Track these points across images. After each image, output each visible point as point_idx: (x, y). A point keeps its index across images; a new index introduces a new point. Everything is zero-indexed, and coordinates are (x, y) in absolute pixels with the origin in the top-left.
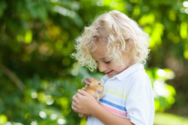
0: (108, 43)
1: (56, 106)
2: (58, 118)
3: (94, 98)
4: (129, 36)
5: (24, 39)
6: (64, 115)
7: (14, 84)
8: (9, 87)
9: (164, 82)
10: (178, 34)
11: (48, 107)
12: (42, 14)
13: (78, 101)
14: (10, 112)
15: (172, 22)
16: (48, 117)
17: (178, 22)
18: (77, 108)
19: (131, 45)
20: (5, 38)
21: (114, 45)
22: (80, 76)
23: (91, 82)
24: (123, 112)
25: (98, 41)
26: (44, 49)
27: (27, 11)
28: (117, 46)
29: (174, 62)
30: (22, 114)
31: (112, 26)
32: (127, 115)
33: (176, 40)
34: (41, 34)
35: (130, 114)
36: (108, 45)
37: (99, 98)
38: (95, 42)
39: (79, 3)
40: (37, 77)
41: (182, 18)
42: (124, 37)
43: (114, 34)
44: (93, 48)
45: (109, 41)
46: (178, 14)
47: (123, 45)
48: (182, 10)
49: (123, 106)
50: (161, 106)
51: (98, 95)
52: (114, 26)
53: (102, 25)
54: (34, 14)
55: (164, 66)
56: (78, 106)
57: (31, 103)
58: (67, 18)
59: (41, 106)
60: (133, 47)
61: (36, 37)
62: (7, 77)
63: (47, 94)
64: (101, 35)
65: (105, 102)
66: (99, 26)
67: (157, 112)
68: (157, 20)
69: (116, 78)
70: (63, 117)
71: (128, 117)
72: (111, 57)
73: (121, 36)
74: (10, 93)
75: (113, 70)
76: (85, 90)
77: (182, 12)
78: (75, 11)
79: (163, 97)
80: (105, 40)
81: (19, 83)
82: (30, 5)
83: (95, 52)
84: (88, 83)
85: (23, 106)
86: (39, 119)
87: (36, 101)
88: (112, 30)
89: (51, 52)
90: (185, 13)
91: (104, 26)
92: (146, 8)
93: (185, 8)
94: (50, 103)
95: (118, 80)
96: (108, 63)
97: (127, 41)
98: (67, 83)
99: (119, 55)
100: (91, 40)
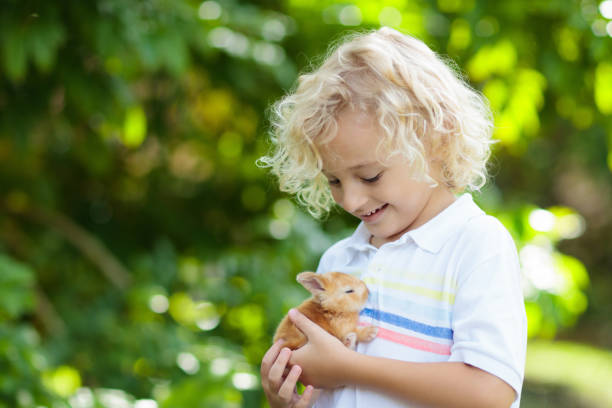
0: (380, 115)
1: (227, 335)
2: (232, 372)
5: (122, 135)
6: (252, 362)
7: (96, 272)
8: (82, 282)
9: (550, 247)
10: (588, 99)
11: (203, 337)
12: (175, 57)
14: (86, 358)
15: (569, 64)
16: (204, 365)
17: (586, 63)
20: (63, 133)
21: (400, 118)
22: (296, 238)
23: (323, 289)
25: (342, 109)
26: (187, 162)
27: (128, 48)
29: (581, 186)
33: (583, 118)
34: (173, 115)
36: (383, 118)
38: (333, 115)
39: (285, 17)
40: (165, 249)
41: (598, 51)
44: (325, 132)
46: (586, 40)
48: (596, 25)
50: (543, 321)
52: (397, 63)
54: (149, 58)
55: (549, 200)
57: (150, 327)
58: (251, 66)
59: (181, 336)
61: (158, 124)
62: (72, 252)
63: (196, 299)
64: (353, 92)
66: (347, 68)
67: (534, 339)
68: (524, 61)
69: (411, 242)
70: (249, 366)
74: (85, 301)
77: (596, 34)
78: (275, 43)
79: (552, 292)
81: (112, 268)
82: (135, 30)
83: (332, 143)
85: (126, 336)
86: (176, 375)
87: (168, 319)
88: (393, 75)
90: (608, 37)
92: (489, 26)
93: (607, 20)
94: (208, 325)
96: (373, 181)
98: (258, 261)
100: (322, 106)
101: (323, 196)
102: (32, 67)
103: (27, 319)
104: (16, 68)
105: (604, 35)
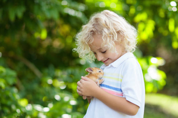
0: (102, 36)
1: (68, 90)
2: (70, 100)
3: (95, 83)
4: (119, 28)
5: (40, 36)
6: (75, 98)
7: (33, 73)
8: (29, 76)
9: (156, 68)
10: (167, 28)
11: (62, 91)
12: (55, 15)
13: (82, 86)
14: (30, 96)
15: (162, 18)
16: (62, 99)
17: (166, 18)
18: (81, 91)
19: (121, 36)
20: (25, 35)
21: (108, 36)
22: (87, 65)
23: (92, 71)
24: (120, 92)
25: (94, 34)
26: (57, 43)
27: (42, 12)
28: (110, 37)
29: (163, 51)
30: (40, 97)
31: (105, 21)
32: (123, 94)
33: (165, 33)
34: (55, 32)
35: (125, 94)
36: (103, 36)
37: (99, 83)
38: (92, 36)
39: (84, 5)
40: (51, 67)
41: (170, 15)
42: (115, 29)
43: (107, 28)
44: (90, 41)
45: (104, 34)
46: (167, 12)
47: (115, 36)
48: (169, 8)
49: (119, 87)
50: (154, 87)
51: (98, 81)
52: (106, 21)
53: (97, 22)
54: (48, 15)
55: (156, 55)
56: (82, 90)
57: (48, 88)
58: (75, 18)
59: (56, 90)
60: (123, 37)
61: (50, 34)
62: (27, 68)
63: (60, 81)
64: (96, 29)
65: (104, 86)
66: (94, 23)
68: (149, 17)
69: (112, 66)
70: (74, 99)
71: (124, 96)
72: (107, 46)
73: (113, 29)
74: (30, 81)
75: (109, 58)
76: (88, 77)
77: (169, 10)
79: (156, 80)
80: (100, 34)
81: (37, 72)
82: (45, 8)
83: (92, 43)
84: (90, 72)
85: (41, 90)
86: (54, 101)
87: (52, 86)
88: (105, 25)
89: (63, 46)
90: (172, 11)
91: (99, 23)
92: (140, 8)
93: (172, 7)
94: (63, 88)
95: (113, 67)
96: (104, 52)
97: (118, 32)
98: (77, 71)
99: (113, 44)
100: (89, 34)
101: (92, 57)
102: (16, 18)
103: (14, 85)
104: (12, 18)
105: (171, 10)
